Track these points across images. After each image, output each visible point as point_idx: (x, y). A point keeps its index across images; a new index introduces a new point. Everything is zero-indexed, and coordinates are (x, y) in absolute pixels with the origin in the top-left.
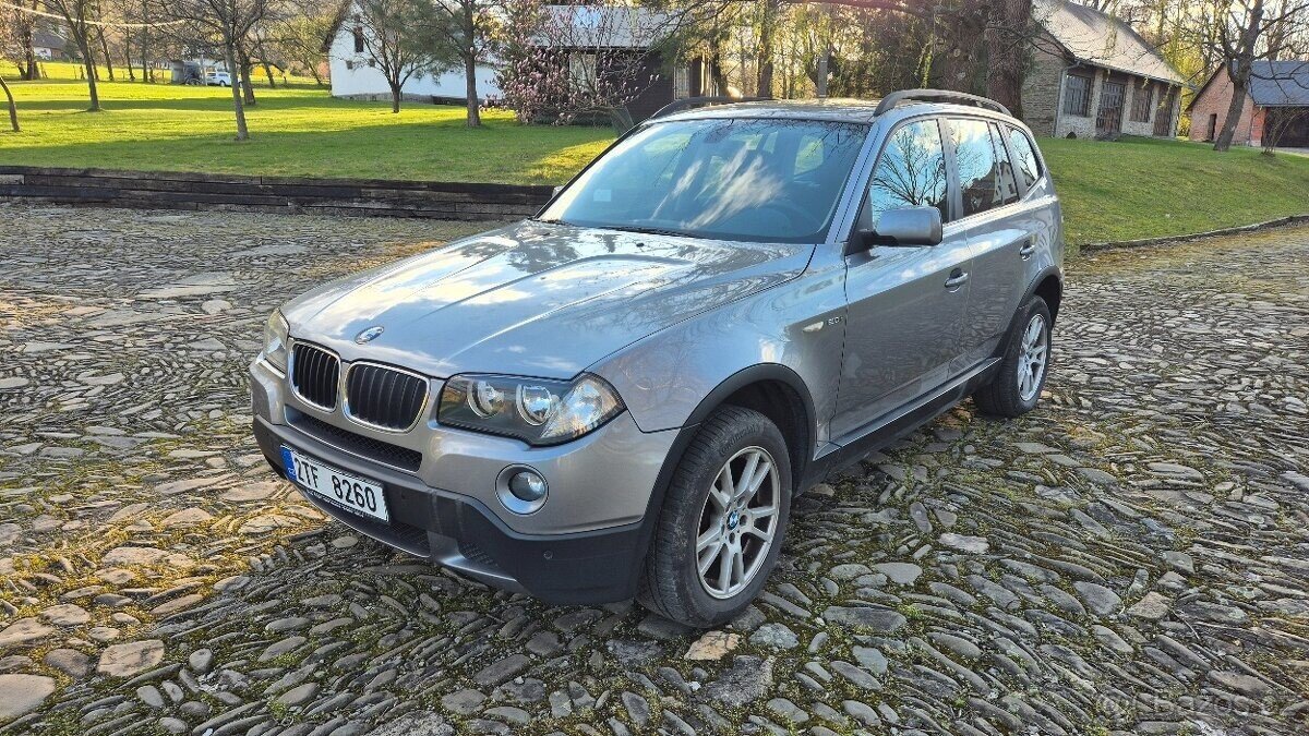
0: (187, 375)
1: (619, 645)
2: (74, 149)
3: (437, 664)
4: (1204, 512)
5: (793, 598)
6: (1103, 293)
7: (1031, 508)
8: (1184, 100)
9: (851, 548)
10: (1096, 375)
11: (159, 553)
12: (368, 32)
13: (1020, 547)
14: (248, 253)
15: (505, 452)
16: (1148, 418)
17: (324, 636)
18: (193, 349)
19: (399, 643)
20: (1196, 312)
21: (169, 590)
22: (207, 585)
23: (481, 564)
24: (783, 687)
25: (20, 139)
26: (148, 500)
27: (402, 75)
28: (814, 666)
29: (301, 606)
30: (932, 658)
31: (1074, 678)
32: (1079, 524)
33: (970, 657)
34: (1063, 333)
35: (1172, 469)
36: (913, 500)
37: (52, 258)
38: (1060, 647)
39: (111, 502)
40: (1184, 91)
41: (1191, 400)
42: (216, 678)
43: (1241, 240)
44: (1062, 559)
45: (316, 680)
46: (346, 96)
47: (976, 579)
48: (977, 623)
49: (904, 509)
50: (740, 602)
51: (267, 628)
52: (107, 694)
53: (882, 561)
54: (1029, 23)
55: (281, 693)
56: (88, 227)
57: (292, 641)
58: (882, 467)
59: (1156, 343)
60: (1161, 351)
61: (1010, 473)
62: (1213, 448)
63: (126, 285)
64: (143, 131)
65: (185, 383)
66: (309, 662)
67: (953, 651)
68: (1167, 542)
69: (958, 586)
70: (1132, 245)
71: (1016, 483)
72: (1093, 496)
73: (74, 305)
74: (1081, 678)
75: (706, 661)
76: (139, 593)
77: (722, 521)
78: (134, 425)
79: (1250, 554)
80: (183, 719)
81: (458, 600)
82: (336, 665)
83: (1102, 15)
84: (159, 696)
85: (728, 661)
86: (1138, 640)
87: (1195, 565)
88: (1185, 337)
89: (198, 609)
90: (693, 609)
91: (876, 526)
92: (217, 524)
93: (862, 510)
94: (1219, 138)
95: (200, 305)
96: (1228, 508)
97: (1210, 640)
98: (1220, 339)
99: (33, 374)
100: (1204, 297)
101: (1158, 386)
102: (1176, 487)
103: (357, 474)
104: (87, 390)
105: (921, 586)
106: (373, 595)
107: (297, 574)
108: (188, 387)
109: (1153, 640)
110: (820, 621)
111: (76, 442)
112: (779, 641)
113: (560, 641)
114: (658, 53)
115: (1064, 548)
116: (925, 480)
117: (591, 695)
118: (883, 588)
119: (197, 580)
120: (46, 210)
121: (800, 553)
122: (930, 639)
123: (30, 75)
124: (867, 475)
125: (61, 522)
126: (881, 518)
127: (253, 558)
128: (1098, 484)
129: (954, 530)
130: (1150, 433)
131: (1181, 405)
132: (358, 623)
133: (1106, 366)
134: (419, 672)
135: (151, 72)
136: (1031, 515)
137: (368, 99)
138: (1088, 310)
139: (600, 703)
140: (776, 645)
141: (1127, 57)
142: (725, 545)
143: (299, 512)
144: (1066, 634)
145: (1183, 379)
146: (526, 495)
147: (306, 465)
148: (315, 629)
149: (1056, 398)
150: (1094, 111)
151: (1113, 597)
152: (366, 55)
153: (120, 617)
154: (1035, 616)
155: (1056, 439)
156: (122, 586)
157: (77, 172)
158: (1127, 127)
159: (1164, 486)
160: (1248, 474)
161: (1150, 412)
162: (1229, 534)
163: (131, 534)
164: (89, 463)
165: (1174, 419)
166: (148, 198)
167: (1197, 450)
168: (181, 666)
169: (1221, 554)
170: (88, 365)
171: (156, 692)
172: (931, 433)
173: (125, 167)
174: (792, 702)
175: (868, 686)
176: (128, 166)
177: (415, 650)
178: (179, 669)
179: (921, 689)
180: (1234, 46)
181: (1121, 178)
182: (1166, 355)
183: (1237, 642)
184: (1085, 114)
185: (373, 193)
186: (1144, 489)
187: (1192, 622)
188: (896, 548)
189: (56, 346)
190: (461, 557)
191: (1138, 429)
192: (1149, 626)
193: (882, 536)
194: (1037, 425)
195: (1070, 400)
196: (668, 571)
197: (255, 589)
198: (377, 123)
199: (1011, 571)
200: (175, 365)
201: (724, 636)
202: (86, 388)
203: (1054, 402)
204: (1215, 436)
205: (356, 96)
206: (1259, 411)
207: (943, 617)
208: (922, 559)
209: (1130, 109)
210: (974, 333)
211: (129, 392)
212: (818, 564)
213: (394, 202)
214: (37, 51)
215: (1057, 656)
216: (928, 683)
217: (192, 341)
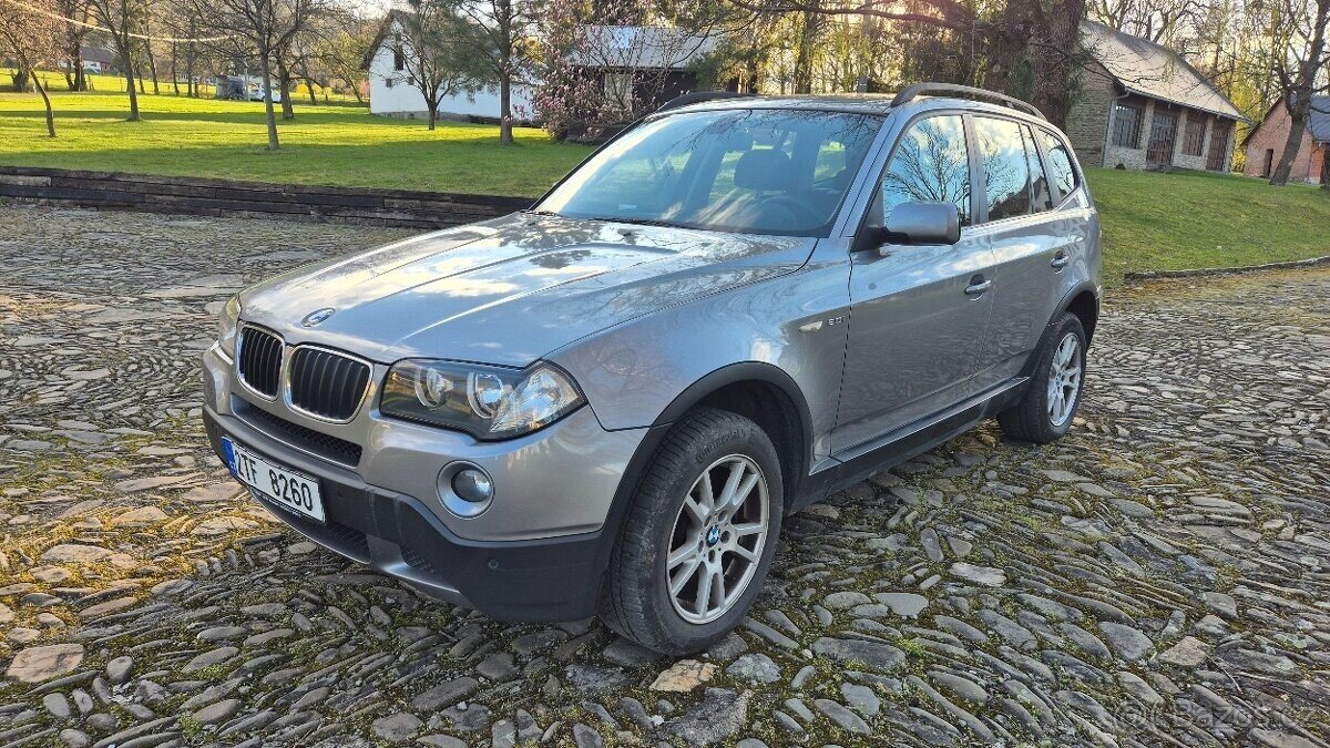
0: (174, 373)
1: (579, 671)
2: (107, 155)
3: (375, 683)
4: (1250, 550)
5: (779, 626)
6: (1147, 322)
7: (1054, 539)
8: (1238, 135)
9: (851, 575)
10: (1135, 403)
11: (103, 551)
12: (408, 51)
13: (1042, 581)
14: (262, 258)
15: (449, 446)
16: (1192, 449)
17: (259, 647)
18: (187, 348)
19: (339, 658)
20: (1248, 344)
21: (102, 592)
22: (144, 586)
23: (426, 574)
24: (757, 725)
25: (56, 144)
26: (103, 496)
27: (439, 93)
28: (795, 704)
29: (240, 614)
30: (931, 700)
31: (1093, 730)
32: (1108, 558)
33: (975, 701)
34: (1102, 360)
35: (1218, 504)
36: (924, 526)
37: (64, 257)
38: (1079, 693)
39: (67, 498)
40: (1239, 125)
41: (1240, 432)
42: (132, 688)
43: (1297, 274)
44: (1086, 596)
45: (239, 696)
46: (385, 113)
47: (989, 614)
48: (986, 662)
49: (914, 537)
50: (720, 629)
51: (198, 636)
52: (12, 701)
53: (885, 590)
54: (1076, 50)
55: (197, 709)
56: (107, 229)
57: (222, 652)
58: (892, 490)
59: (1203, 373)
60: (1208, 382)
61: (1034, 501)
62: (1263, 483)
63: (133, 285)
64: (178, 140)
65: (171, 381)
66: (236, 676)
67: (956, 693)
68: (1208, 582)
69: (967, 621)
70: (1179, 275)
71: (1040, 512)
72: (1127, 529)
73: (76, 301)
74: (1102, 730)
75: (674, 693)
76: (70, 593)
77: (699, 536)
78: (109, 420)
79: (1302, 598)
80: (87, 733)
81: (411, 615)
82: (264, 681)
83: (1154, 46)
84: (66, 705)
85: (699, 693)
86: (1169, 690)
87: (1238, 608)
88: (1235, 368)
89: (129, 613)
90: (662, 633)
91: (881, 552)
92: (170, 524)
93: (866, 535)
94: (1276, 173)
95: (202, 306)
96: (1279, 548)
97: (1253, 692)
98: (1275, 370)
99: (18, 366)
100: (1257, 328)
101: (1204, 417)
102: (1220, 524)
103: (293, 468)
104: (69, 385)
105: (925, 620)
106: (321, 606)
107: (244, 579)
108: (173, 385)
109: (1186, 690)
110: (808, 653)
111: (45, 436)
112: (759, 674)
113: (515, 663)
114: (694, 74)
115: (1090, 585)
116: (940, 505)
117: (540, 727)
118: (883, 620)
119: (134, 583)
120: (70, 212)
121: (793, 578)
122: (931, 678)
123: (77, 86)
124: (877, 497)
125: (9, 516)
126: (889, 544)
127: (201, 562)
128: (1132, 518)
129: (966, 559)
130: (1194, 465)
131: (1230, 438)
132: (297, 635)
133: (1146, 394)
134: (354, 692)
135: (196, 87)
136: (1055, 547)
137: (406, 117)
138: (1130, 337)
139: (547, 736)
140: (755, 677)
141: (1180, 89)
142: (702, 563)
143: (258, 514)
144: (1088, 679)
145: (1231, 411)
146: (469, 495)
147: (245, 458)
148: (251, 639)
149: (1090, 425)
150: (1145, 141)
151: (1142, 641)
152: (405, 73)
153: (46, 618)
154: (1053, 658)
155: (1088, 468)
156: (55, 585)
157: (104, 176)
158: (1179, 159)
159: (1207, 521)
160: (1301, 512)
161: (1194, 444)
162: (1278, 575)
163: (78, 531)
164: (54, 456)
165: (1220, 451)
166: (172, 203)
167: (1244, 484)
168: (97, 674)
169: (1267, 597)
170: (76, 359)
171: (64, 700)
172: (951, 456)
173: (152, 172)
174: (766, 743)
175: (855, 729)
176: (155, 171)
177: (353, 668)
178: (94, 677)
179: (916, 734)
180: (1293, 79)
181: (1170, 209)
182: (1213, 387)
183: (1285, 697)
184: (1135, 144)
185: (397, 203)
186: (1184, 524)
187: (1233, 671)
188: (901, 577)
189: (48, 341)
190: (405, 565)
191: (1180, 461)
192: (1182, 673)
193: (887, 564)
194: (1068, 453)
195: (1105, 428)
196: (633, 589)
197: (195, 593)
198: (411, 139)
199: (1029, 607)
200: (165, 363)
201: (698, 665)
202: (69, 382)
203: (1088, 430)
204: (1265, 469)
205: (394, 113)
206: (1315, 446)
207: (947, 655)
208: (929, 590)
209: (1181, 143)
210: (1001, 352)
211: (111, 389)
212: (813, 591)
213: (415, 212)
214: (86, 64)
215: (1076, 704)
216: (923, 728)
217: (187, 340)
